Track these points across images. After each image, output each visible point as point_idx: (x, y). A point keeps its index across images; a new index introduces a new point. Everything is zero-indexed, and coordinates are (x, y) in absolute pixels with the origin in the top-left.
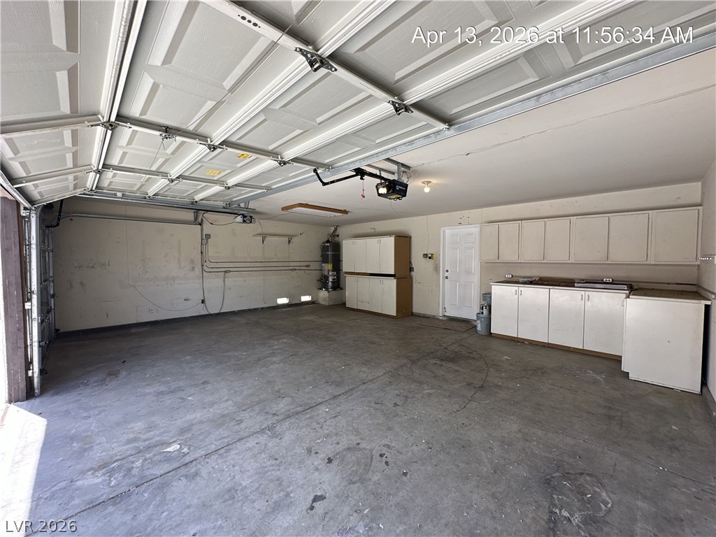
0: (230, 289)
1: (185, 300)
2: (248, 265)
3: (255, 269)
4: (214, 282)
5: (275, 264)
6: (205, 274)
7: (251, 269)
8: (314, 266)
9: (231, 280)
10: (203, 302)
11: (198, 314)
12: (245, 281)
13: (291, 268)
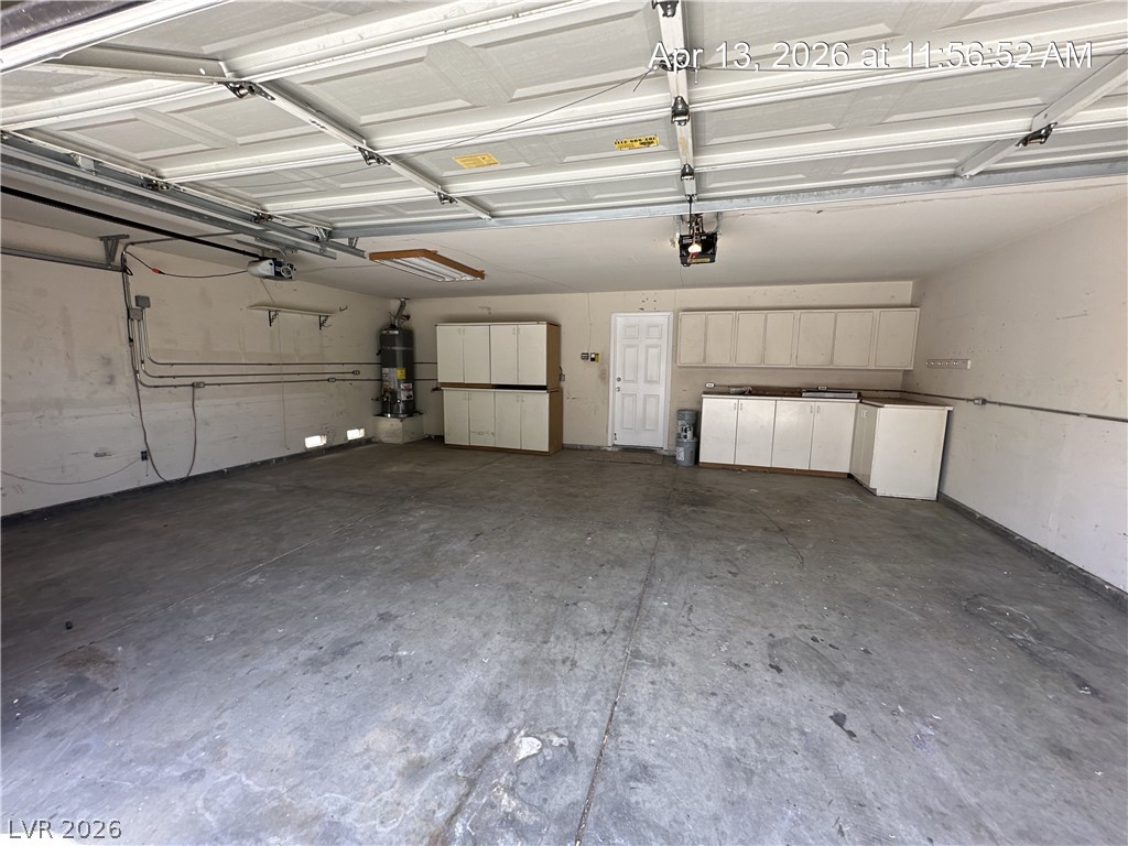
0: (207, 424)
1: (97, 455)
2: (244, 369)
3: (257, 379)
4: (167, 410)
5: (297, 369)
6: (144, 392)
7: (250, 379)
8: (369, 372)
9: (208, 404)
10: (145, 456)
11: (134, 485)
12: (238, 404)
13: (328, 376)
